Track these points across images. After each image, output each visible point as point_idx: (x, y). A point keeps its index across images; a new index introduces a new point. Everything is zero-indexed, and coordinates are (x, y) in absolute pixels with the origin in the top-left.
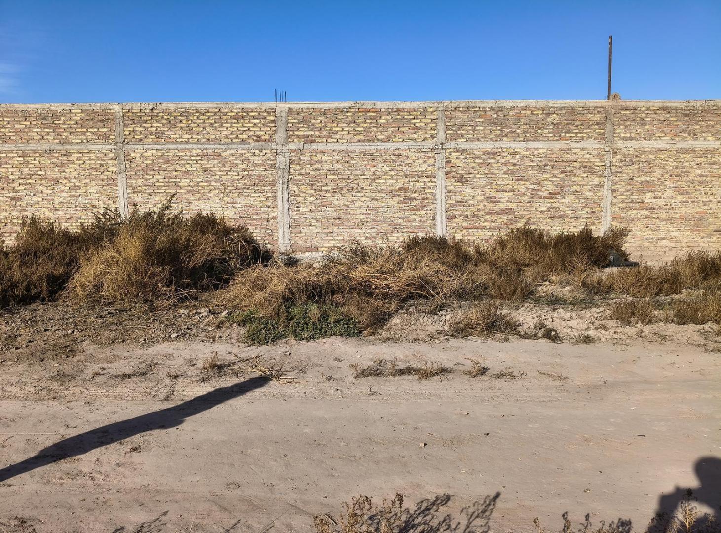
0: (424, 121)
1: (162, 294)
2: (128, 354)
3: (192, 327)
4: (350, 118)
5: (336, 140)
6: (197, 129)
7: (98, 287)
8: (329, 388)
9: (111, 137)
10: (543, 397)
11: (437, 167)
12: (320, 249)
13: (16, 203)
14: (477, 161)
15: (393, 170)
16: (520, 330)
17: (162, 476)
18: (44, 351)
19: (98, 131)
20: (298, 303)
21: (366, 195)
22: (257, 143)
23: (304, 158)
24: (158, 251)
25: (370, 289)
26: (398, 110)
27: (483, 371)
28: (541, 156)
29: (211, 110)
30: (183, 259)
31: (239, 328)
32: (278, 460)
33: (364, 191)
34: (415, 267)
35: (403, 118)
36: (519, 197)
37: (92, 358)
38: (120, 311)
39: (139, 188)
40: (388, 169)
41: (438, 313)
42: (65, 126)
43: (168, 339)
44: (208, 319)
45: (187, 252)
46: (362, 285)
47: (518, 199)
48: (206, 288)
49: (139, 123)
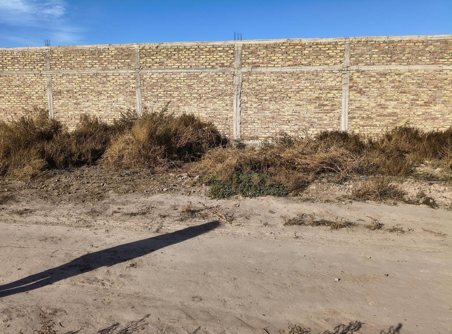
0: (335, 51)
1: (159, 163)
2: (135, 200)
3: (177, 185)
4: (283, 50)
5: (273, 66)
6: (184, 59)
7: (121, 157)
8: (266, 231)
9: (132, 65)
10: (428, 248)
11: (343, 83)
12: (259, 138)
13: (77, 106)
14: (372, 79)
15: (312, 85)
16: (405, 198)
17: (149, 287)
18: (85, 196)
19: (125, 61)
20: (245, 172)
21: (293, 102)
22: (221, 68)
23: (252, 78)
24: (157, 136)
25: (294, 165)
26: (317, 44)
27: (379, 226)
28: (420, 75)
29: (193, 47)
30: (173, 141)
31: (206, 187)
32: (230, 282)
33: (291, 100)
34: (326, 151)
35: (320, 49)
36: (402, 104)
37: (113, 202)
38: (133, 173)
39: (149, 97)
40: (309, 85)
41: (343, 183)
42: (105, 59)
43: (161, 192)
44: (187, 180)
45: (176, 137)
46: (288, 162)
47: (401, 106)
48: (187, 161)
49: (149, 56)
